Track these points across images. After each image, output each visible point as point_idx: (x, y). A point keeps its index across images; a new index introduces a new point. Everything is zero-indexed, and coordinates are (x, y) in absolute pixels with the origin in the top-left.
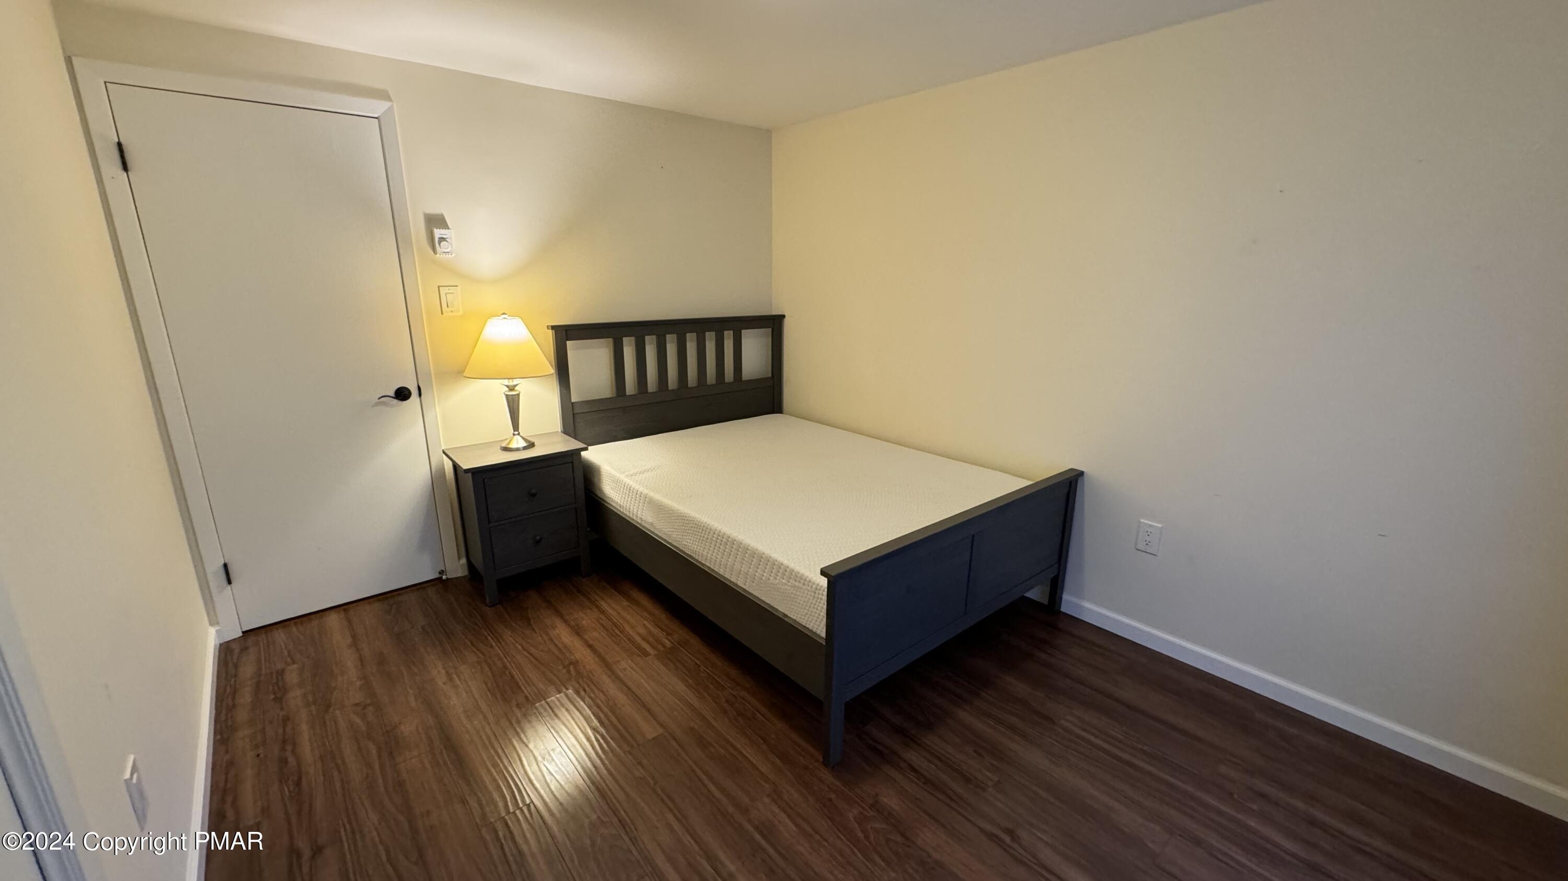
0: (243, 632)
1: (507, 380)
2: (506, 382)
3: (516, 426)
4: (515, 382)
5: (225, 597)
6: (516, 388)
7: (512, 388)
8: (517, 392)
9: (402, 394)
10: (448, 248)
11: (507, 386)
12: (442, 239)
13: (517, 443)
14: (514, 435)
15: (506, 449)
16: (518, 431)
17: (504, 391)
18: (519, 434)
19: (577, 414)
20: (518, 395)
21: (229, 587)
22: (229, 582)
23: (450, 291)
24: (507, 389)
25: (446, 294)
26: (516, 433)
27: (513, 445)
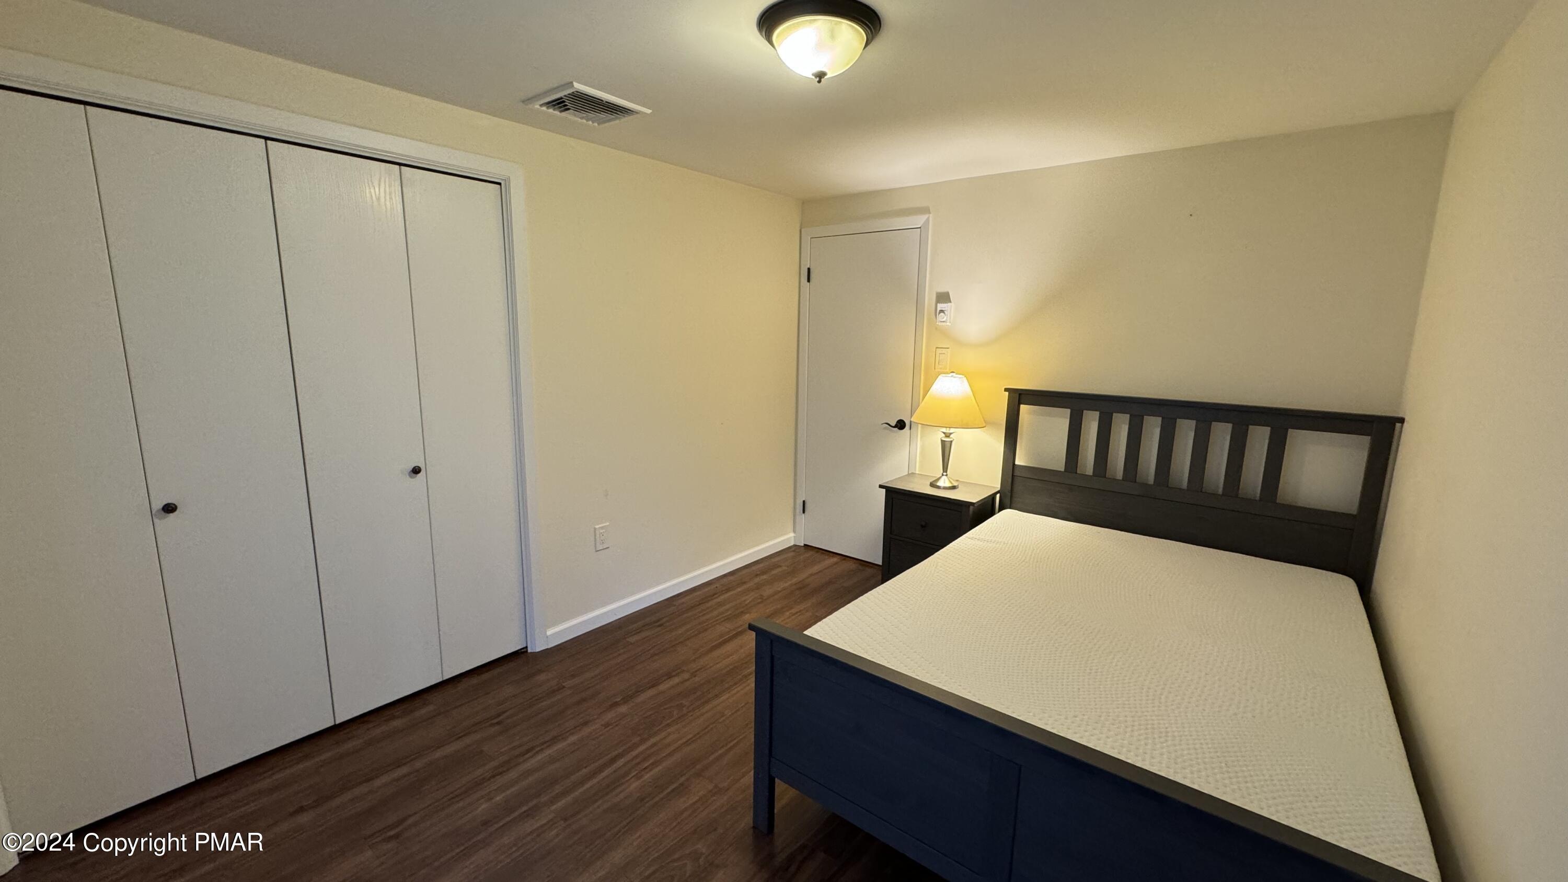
0: (805, 545)
1: (945, 428)
2: (944, 430)
3: (945, 468)
4: (952, 430)
5: (802, 518)
6: (951, 436)
7: (948, 435)
8: (952, 439)
9: (901, 425)
10: (943, 318)
11: (944, 433)
12: (942, 311)
13: (945, 483)
14: (943, 475)
15: (933, 485)
16: (946, 472)
17: (941, 437)
18: (947, 475)
19: (1017, 476)
20: (951, 442)
21: (803, 515)
22: (804, 512)
23: (943, 352)
24: (944, 435)
25: (940, 354)
26: (945, 474)
27: (940, 483)
